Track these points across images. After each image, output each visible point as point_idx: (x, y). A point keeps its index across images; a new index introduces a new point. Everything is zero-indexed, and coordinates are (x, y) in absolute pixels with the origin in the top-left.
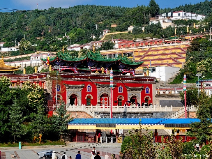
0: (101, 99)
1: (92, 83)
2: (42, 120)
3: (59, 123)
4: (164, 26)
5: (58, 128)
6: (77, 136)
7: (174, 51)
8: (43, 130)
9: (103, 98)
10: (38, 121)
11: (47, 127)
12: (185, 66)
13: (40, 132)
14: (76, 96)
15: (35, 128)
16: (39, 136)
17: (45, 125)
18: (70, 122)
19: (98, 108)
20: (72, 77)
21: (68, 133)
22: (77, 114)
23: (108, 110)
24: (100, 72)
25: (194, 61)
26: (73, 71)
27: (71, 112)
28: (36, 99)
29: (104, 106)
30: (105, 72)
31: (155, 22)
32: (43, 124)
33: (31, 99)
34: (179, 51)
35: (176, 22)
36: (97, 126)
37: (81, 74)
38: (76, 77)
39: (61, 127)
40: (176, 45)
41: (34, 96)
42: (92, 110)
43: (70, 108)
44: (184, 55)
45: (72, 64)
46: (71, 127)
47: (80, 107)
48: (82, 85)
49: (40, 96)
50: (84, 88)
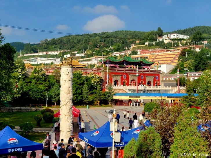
0: (131, 82)
1: (126, 74)
2: (100, 94)
3: (109, 95)
4: (166, 42)
5: (108, 98)
6: (118, 102)
7: (171, 56)
8: (100, 99)
9: (133, 82)
10: (98, 94)
11: (102, 98)
12: (177, 64)
13: (98, 100)
14: (117, 80)
15: (96, 98)
16: (98, 102)
17: (101, 96)
18: (114, 95)
19: (129, 87)
20: (116, 70)
21: (113, 100)
22: (118, 90)
23: (135, 88)
24: (131, 68)
25: (183, 61)
26: (116, 67)
27: (115, 89)
29: (133, 86)
30: (133, 68)
31: (161, 40)
32: (100, 96)
34: (174, 56)
36: (129, 97)
37: (120, 69)
38: (118, 70)
39: (110, 97)
40: (172, 52)
41: (95, 81)
42: (126, 88)
43: (115, 87)
44: (177, 58)
45: (116, 63)
46: (115, 97)
47: (120, 87)
48: (121, 75)
49: (98, 80)
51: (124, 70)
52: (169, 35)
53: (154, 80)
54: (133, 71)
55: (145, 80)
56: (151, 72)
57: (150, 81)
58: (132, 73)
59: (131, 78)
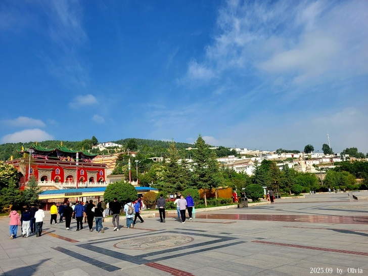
0: (67, 179)
1: (60, 168)
2: (13, 192)
3: (30, 195)
4: (101, 150)
5: (29, 199)
6: (47, 205)
8: (13, 201)
9: (69, 179)
10: (9, 193)
11: (18, 198)
13: (10, 204)
14: (46, 177)
15: (6, 199)
16: (9, 207)
17: (16, 197)
18: (40, 193)
19: (64, 185)
20: (44, 162)
21: (38, 203)
22: (47, 188)
23: (75, 185)
24: (67, 160)
26: (45, 159)
27: (41, 187)
28: (8, 175)
29: (70, 183)
30: (70, 160)
32: (14, 195)
33: (3, 175)
35: (107, 148)
36: (65, 195)
37: (51, 161)
38: (47, 162)
39: (32, 198)
40: (109, 158)
41: (6, 173)
42: (60, 186)
43: (40, 183)
44: (115, 163)
45: (44, 153)
46: (41, 197)
47: (50, 183)
48: (52, 169)
49: (12, 173)
50: (54, 171)
51: (56, 163)
52: (103, 144)
53: (98, 176)
54: (69, 164)
55: (85, 176)
56: (93, 166)
57: (93, 177)
58: (69, 167)
59: (66, 174)
